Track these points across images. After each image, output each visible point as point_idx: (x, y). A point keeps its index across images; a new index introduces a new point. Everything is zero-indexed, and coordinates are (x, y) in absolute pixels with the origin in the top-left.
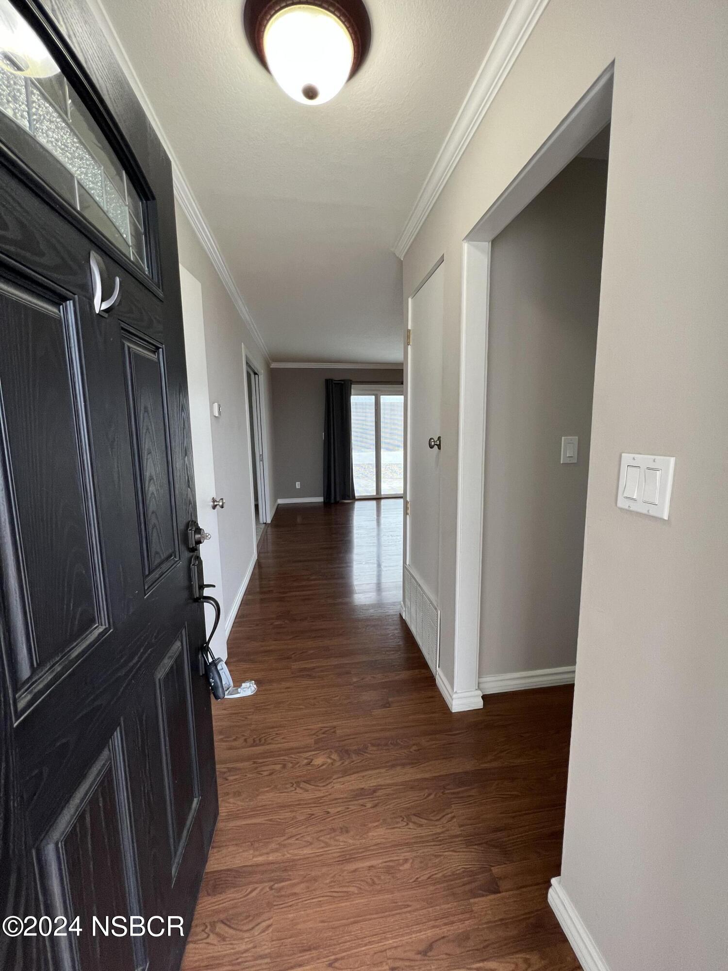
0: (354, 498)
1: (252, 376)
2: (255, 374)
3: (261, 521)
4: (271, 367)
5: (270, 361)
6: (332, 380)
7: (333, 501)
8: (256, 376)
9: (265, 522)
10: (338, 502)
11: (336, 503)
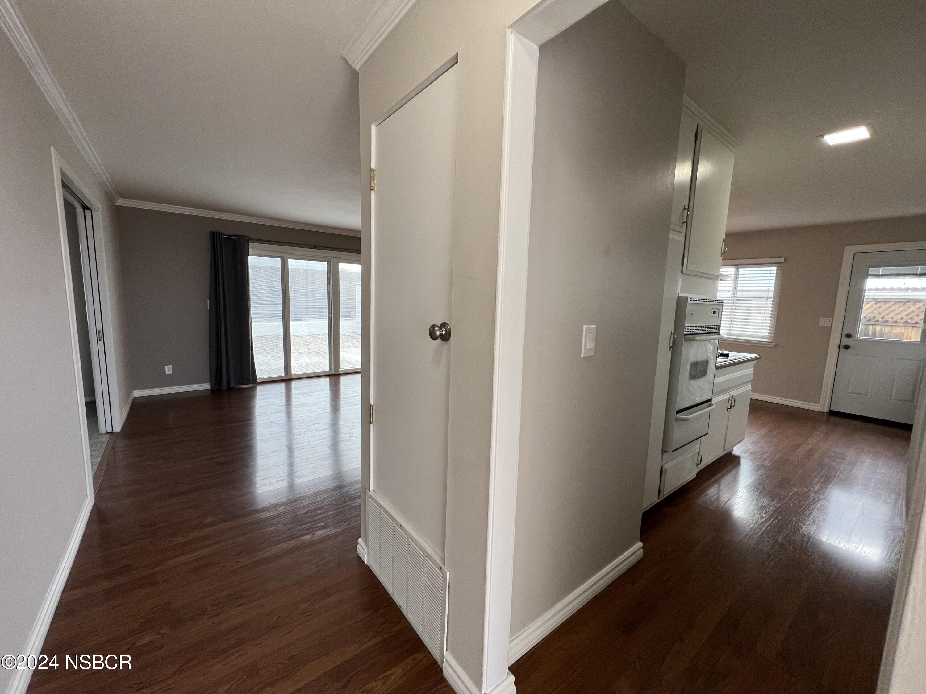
0: (255, 382)
1: (79, 210)
2: (85, 208)
3: (102, 429)
4: (117, 204)
5: (114, 195)
6: (220, 234)
7: (224, 388)
8: (88, 213)
9: (109, 430)
10: (233, 388)
11: (230, 389)
